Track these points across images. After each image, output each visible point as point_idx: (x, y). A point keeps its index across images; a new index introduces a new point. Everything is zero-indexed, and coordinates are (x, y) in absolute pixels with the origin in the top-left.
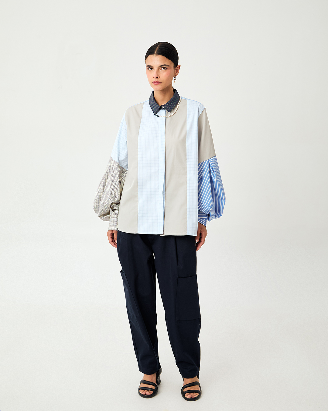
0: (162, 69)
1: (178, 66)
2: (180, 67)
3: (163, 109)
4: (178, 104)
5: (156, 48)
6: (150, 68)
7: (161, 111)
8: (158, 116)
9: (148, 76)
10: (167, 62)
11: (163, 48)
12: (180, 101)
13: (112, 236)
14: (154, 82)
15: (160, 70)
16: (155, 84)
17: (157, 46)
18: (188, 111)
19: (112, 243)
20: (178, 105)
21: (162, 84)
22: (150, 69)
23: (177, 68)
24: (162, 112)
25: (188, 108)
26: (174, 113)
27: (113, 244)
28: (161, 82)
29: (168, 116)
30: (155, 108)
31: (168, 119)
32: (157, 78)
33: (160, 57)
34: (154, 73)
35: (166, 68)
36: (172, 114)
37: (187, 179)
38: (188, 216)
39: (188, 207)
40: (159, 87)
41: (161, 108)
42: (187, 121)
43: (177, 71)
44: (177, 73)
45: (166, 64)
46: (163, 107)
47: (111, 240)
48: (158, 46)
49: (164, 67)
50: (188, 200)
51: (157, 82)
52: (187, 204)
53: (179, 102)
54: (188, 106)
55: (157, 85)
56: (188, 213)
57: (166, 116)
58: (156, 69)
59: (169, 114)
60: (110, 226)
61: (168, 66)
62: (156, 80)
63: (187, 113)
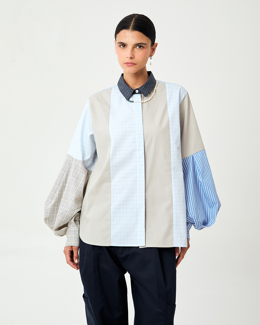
0: (138, 47)
1: (155, 45)
2: (157, 45)
3: (137, 93)
4: (155, 87)
5: (132, 21)
6: (124, 45)
7: (135, 96)
8: (131, 102)
9: (119, 55)
10: (144, 39)
11: (140, 22)
12: (157, 84)
13: (70, 254)
14: (127, 63)
15: (135, 49)
16: (127, 65)
17: (132, 18)
18: (167, 95)
19: (70, 262)
20: (155, 89)
21: (137, 66)
22: (122, 46)
23: (153, 47)
24: (137, 97)
25: (167, 92)
26: (151, 98)
27: (72, 264)
28: (136, 63)
29: (144, 102)
30: (127, 92)
31: (145, 105)
32: (131, 58)
33: (137, 33)
34: (127, 52)
35: (143, 47)
36: (149, 99)
37: (172, 176)
38: (174, 223)
39: (174, 211)
40: (133, 69)
41: (134, 93)
42: (169, 107)
43: (153, 50)
44: (153, 52)
45: (143, 42)
46: (137, 91)
47: (69, 259)
48: (134, 19)
49: (140, 46)
50: (174, 203)
51: (131, 63)
52: (173, 209)
53: (156, 86)
54: (167, 90)
55: (130, 66)
56: (174, 219)
57: (142, 102)
58: (130, 47)
59: (146, 99)
60: (68, 241)
61: (145, 44)
62: (130, 61)
63: (168, 97)
